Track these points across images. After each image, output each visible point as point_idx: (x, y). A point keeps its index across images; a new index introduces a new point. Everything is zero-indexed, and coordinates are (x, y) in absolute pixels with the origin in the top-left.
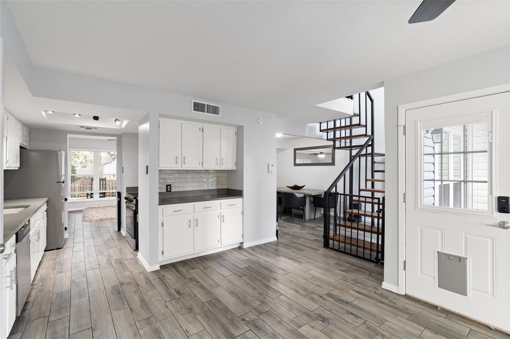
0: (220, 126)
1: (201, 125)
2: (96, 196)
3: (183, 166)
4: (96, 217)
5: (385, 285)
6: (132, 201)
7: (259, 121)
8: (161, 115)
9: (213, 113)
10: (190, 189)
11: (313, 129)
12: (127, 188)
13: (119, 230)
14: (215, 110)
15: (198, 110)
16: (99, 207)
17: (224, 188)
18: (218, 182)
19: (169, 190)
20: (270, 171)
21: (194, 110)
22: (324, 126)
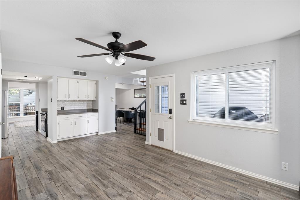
0: (87, 81)
1: (78, 80)
2: (22, 115)
3: (69, 98)
4: (23, 125)
5: (146, 143)
6: (45, 115)
7: (106, 78)
8: (57, 77)
9: (83, 75)
10: (74, 109)
11: (137, 81)
12: (41, 109)
13: (37, 130)
14: (84, 74)
15: (76, 74)
16: (23, 121)
17: (90, 108)
18: (87, 106)
19: (63, 109)
20: (112, 101)
21: (74, 74)
22: (142, 80)
